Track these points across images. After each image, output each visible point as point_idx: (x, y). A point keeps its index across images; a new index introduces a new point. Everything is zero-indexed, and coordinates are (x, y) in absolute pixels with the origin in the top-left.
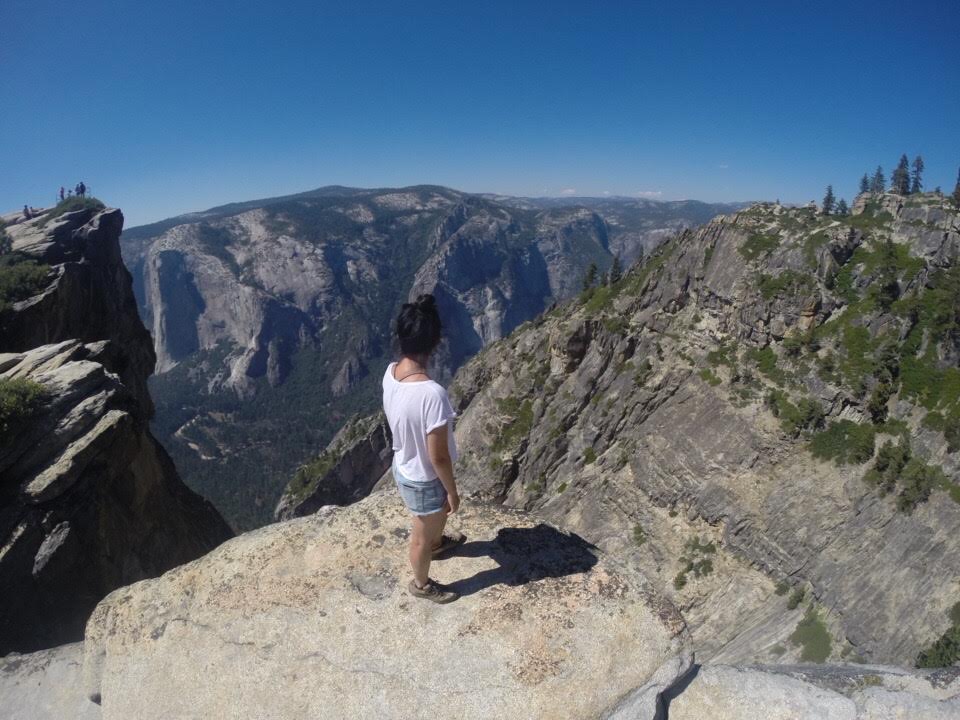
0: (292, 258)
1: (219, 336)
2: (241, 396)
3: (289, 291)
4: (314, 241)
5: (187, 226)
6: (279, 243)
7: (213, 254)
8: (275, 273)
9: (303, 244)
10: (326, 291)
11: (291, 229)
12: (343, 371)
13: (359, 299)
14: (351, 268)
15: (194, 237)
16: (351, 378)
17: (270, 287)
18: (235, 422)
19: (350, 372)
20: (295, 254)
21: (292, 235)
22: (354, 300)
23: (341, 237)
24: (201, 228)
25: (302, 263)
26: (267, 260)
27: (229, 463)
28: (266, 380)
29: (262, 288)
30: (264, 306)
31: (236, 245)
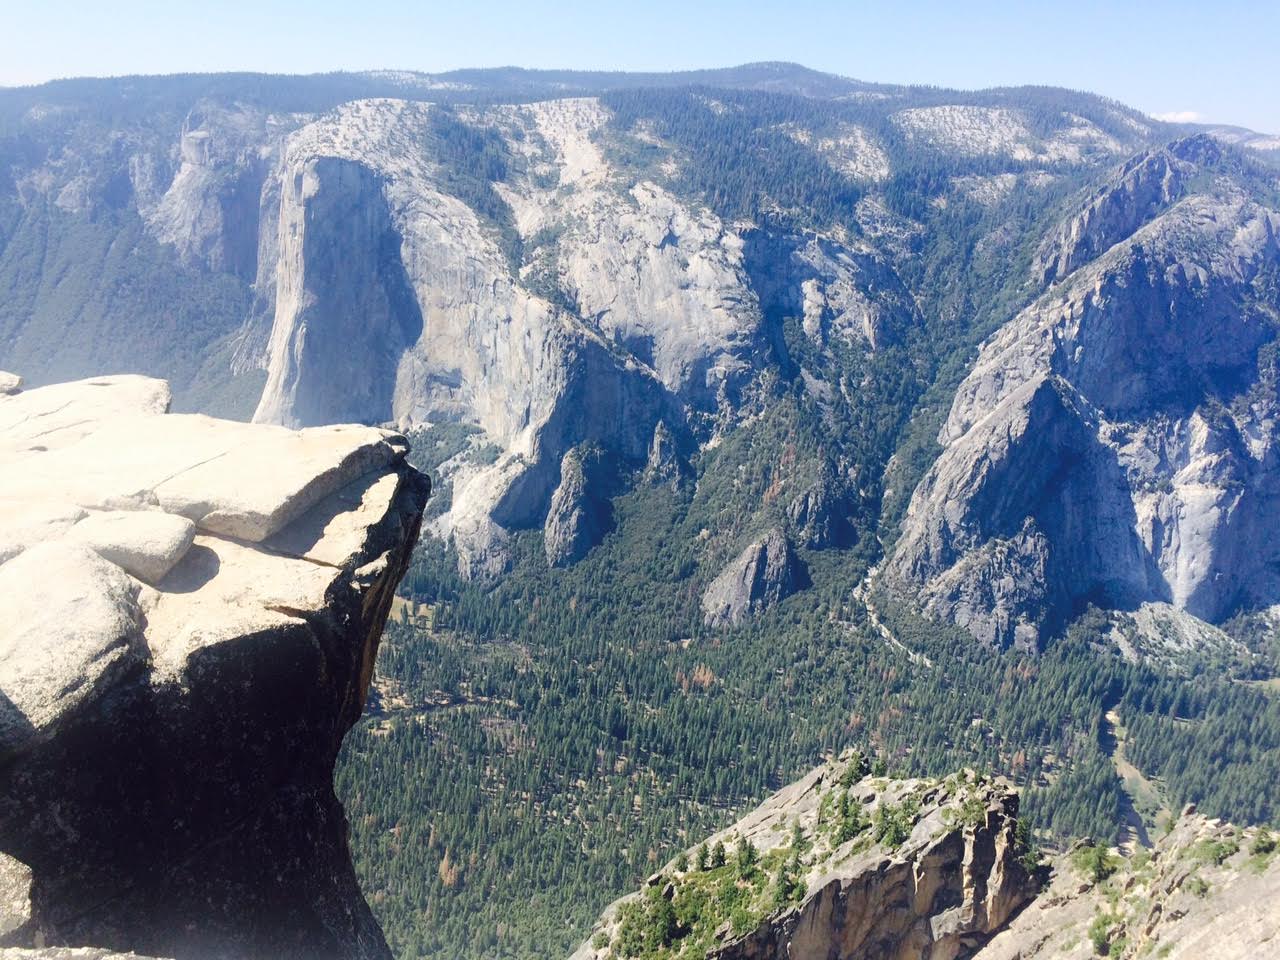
0: (662, 246)
1: (435, 405)
2: (465, 568)
3: (640, 332)
4: (724, 213)
5: (399, 104)
6: (633, 200)
7: (460, 195)
8: (613, 276)
9: (695, 214)
10: (734, 351)
11: (670, 168)
12: (741, 563)
13: (815, 386)
14: (811, 299)
15: (413, 138)
16: (759, 589)
17: (596, 310)
18: (437, 630)
19: (760, 572)
20: (671, 239)
21: (669, 186)
22: (802, 386)
23: (795, 210)
24: (433, 117)
25: (685, 265)
26: (595, 241)
27: (398, 734)
28: (541, 542)
29: (574, 309)
30: (573, 355)
31: (521, 182)
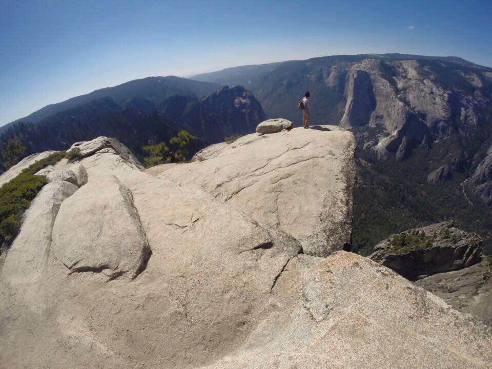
0: (429, 94)
1: (378, 122)
2: (379, 158)
3: (423, 113)
4: (445, 88)
5: (374, 60)
6: (423, 83)
7: (386, 79)
8: (418, 99)
9: (438, 88)
10: (444, 121)
11: (432, 77)
12: (438, 170)
13: (462, 133)
14: (463, 112)
15: (377, 67)
16: (441, 177)
17: (414, 106)
18: (371, 169)
19: (441, 174)
20: (432, 93)
21: (432, 81)
22: (458, 133)
23: (461, 90)
24: (381, 63)
25: (435, 99)
26: (415, 91)
27: (359, 188)
28: (395, 155)
29: (409, 105)
30: (408, 115)
31: (399, 77)
